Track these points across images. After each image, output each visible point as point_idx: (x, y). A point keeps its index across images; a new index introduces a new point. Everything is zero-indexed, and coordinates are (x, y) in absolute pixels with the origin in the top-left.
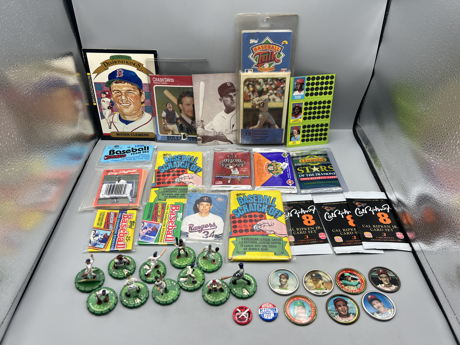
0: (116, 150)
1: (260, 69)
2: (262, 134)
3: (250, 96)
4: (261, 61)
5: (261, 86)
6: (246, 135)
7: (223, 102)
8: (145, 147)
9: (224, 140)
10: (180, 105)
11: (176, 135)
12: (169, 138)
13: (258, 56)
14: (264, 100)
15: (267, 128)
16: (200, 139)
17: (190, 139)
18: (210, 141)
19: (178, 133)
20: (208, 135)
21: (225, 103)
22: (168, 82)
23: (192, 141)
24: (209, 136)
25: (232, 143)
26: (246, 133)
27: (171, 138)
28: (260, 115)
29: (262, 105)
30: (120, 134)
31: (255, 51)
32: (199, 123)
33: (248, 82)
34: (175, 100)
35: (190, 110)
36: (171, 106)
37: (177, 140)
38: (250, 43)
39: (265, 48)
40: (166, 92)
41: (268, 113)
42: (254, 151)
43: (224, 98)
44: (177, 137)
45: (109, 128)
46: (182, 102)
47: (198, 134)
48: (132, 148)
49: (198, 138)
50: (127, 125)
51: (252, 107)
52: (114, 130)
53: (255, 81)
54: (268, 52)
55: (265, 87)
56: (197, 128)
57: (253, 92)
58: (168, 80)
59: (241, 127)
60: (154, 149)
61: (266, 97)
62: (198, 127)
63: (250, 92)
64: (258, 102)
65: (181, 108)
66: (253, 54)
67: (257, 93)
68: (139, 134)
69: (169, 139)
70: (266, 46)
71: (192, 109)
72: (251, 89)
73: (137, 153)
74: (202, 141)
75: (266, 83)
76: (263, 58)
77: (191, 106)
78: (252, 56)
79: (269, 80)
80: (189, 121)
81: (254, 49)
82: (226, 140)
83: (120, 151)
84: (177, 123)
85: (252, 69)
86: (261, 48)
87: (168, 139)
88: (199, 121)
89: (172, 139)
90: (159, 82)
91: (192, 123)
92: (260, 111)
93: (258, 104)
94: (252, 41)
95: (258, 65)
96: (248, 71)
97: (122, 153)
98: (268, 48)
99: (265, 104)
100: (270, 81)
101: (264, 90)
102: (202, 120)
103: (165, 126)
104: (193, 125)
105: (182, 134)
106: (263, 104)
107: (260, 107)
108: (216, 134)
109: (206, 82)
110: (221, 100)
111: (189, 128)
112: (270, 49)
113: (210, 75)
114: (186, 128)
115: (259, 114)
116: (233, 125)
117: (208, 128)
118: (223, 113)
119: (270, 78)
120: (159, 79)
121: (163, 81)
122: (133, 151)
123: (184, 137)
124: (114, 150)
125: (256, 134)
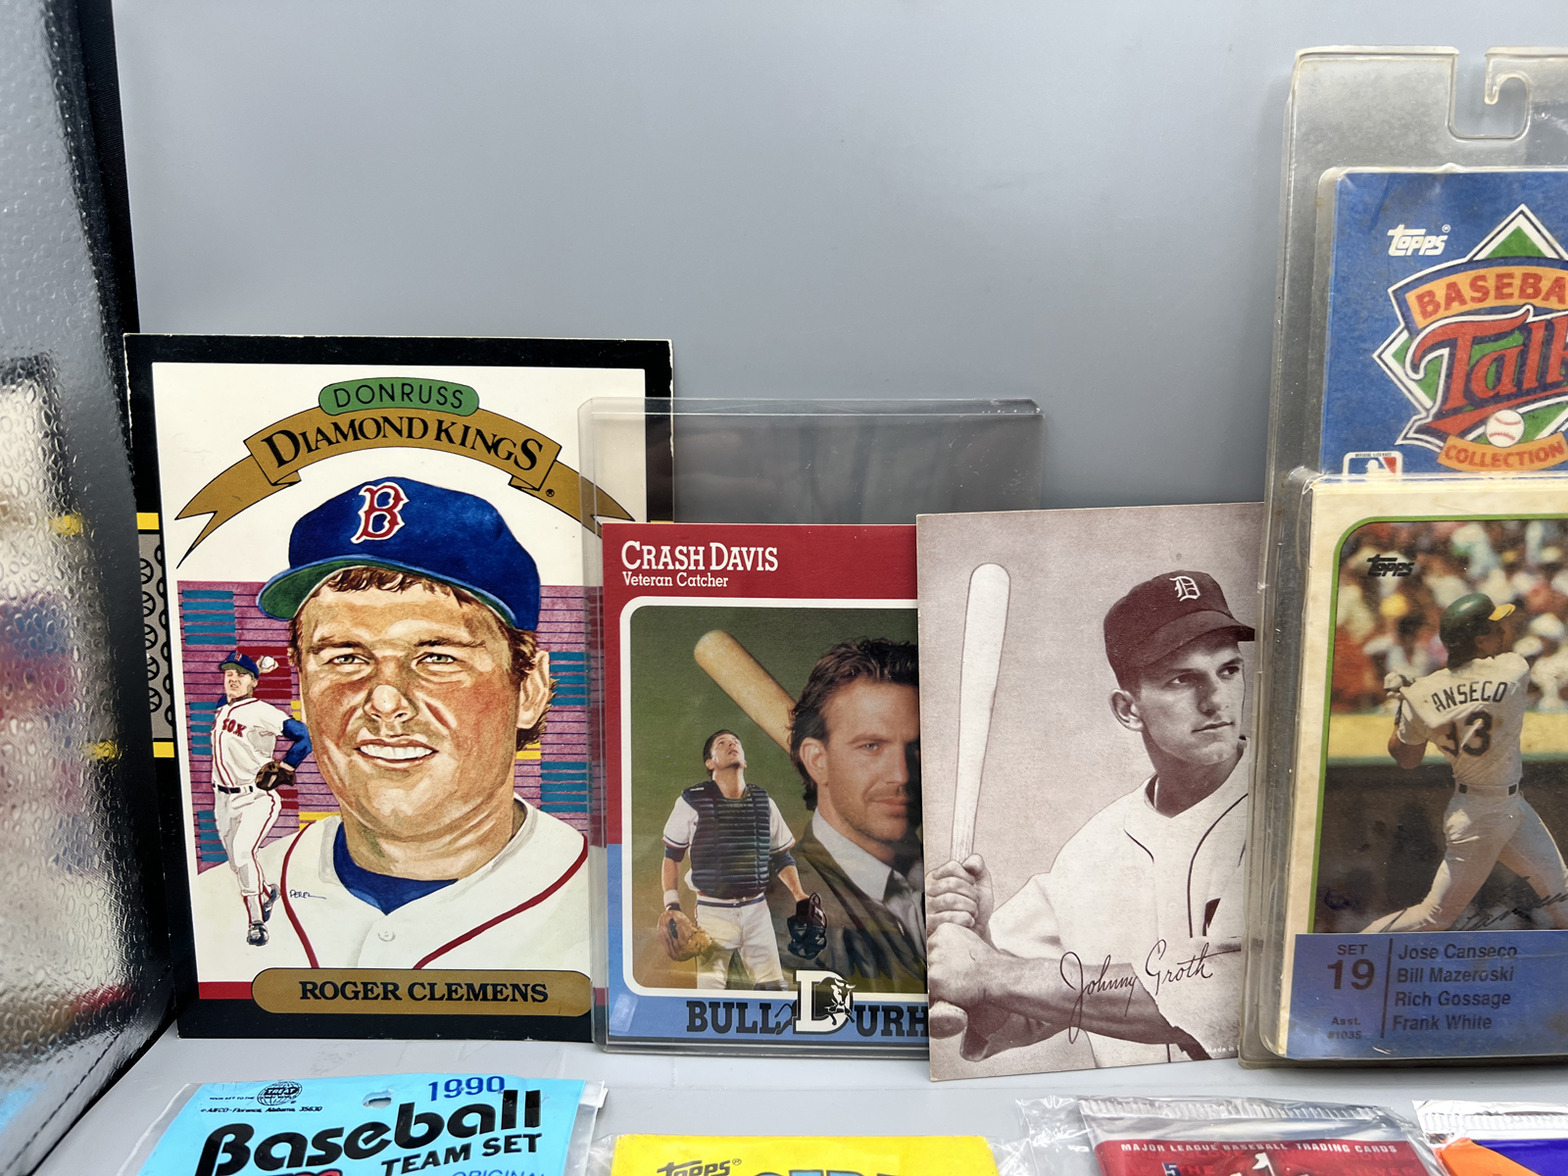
0: (264, 1127)
1: (1453, 453)
2: (1466, 975)
3: (1380, 662)
4: (1468, 393)
5: (1471, 583)
6: (1337, 986)
7: (1141, 719)
8: (510, 1097)
9: (1140, 1027)
10: (811, 749)
11: (762, 987)
12: (701, 1016)
13: (1445, 352)
14: (1490, 691)
15: (1502, 927)
16: (948, 1020)
17: (867, 1024)
18: (1029, 1034)
19: (779, 974)
20: (1020, 989)
21: (1153, 731)
22: (733, 575)
23: (877, 1036)
24: (1021, 998)
25: (1197, 1053)
26: (1338, 967)
27: (722, 1011)
28: (1457, 821)
29: (1478, 733)
30: (329, 991)
31: (1425, 314)
32: (949, 890)
33: (1367, 554)
34: (773, 714)
35: (880, 786)
36: (741, 757)
37: (765, 1029)
38: (1392, 252)
39: (1500, 295)
40: (715, 653)
41: (1518, 799)
42: (1430, 1127)
43: (1149, 694)
44: (765, 1006)
45: (252, 941)
46: (830, 724)
47: (936, 984)
48: (406, 1110)
49: (939, 1010)
50: (387, 912)
51: (1395, 748)
52: (283, 952)
53: (1424, 542)
54: (1519, 322)
55: (1500, 591)
56: (934, 929)
57: (1408, 629)
58: (738, 558)
59: (1298, 920)
60: (584, 1111)
61: (1501, 669)
62: (942, 921)
63: (1380, 628)
64: (1440, 706)
65: (817, 770)
66: (1405, 334)
67: (1437, 641)
68: (470, 986)
69: (698, 1022)
70: (1511, 276)
71: (899, 776)
72: (1394, 605)
73: (441, 1158)
74: (967, 1036)
75: (1510, 556)
76: (1480, 372)
77: (894, 754)
78: (1400, 356)
79: (1534, 534)
80: (869, 873)
81: (1420, 298)
82: (1155, 1030)
83: (296, 1140)
84: (774, 891)
85: (1397, 455)
86: (1467, 292)
87: (691, 1028)
88: (950, 874)
89: (722, 1022)
90: (665, 573)
91: (893, 889)
92: (1452, 782)
93: (1440, 729)
94: (1405, 240)
95: (1447, 424)
96: (1363, 471)
97: (313, 1161)
98: (1522, 291)
99: (1500, 723)
100: (1545, 544)
101: (1498, 614)
102: (974, 862)
103: (679, 915)
104: (895, 906)
105: (808, 978)
106: (1478, 723)
107: (1455, 752)
108: (1074, 980)
109: (1020, 567)
110: (1121, 704)
111: (861, 929)
112: (1539, 302)
113: (1050, 515)
114: (839, 934)
115: (1443, 810)
116: (1211, 908)
117: (1020, 927)
118: (1135, 810)
119: (1545, 520)
120: (666, 549)
121: (697, 562)
122: (405, 1140)
123: (823, 1005)
124: (244, 1131)
125: (1417, 975)
